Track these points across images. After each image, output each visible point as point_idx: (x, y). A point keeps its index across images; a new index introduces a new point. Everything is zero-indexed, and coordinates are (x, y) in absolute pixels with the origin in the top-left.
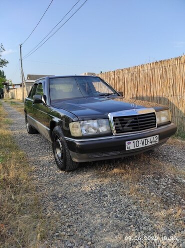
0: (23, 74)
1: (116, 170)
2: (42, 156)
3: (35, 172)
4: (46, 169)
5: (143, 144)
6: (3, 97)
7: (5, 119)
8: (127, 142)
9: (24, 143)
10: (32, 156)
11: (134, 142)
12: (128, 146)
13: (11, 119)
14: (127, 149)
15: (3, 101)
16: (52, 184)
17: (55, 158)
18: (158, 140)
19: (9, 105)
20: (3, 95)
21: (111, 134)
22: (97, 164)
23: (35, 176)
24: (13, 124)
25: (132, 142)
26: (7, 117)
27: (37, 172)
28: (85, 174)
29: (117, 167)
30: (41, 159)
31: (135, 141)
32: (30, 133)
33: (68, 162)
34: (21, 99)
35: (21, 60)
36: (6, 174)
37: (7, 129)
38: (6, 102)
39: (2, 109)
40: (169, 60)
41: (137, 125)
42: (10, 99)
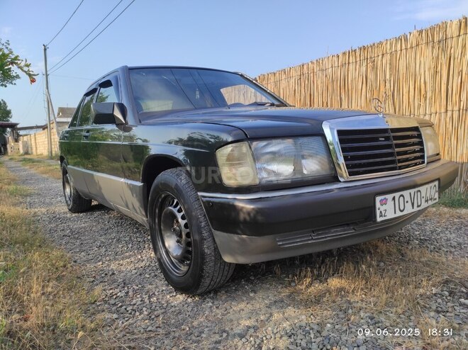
0: (49, 102)
1: (334, 282)
2: (115, 259)
3: (106, 302)
4: (135, 292)
5: (413, 204)
6: (5, 152)
7: (12, 187)
8: (378, 199)
9: (62, 234)
10: (88, 261)
11: (394, 199)
12: (382, 208)
13: (25, 187)
14: (379, 219)
15: (5, 158)
16: (167, 334)
17: (160, 260)
18: (437, 196)
19: (20, 164)
20: (6, 149)
21: (335, 179)
22: (277, 269)
23: (108, 316)
24: (30, 195)
25: (390, 197)
26: (16, 184)
27: (112, 302)
28: (252, 299)
29: (336, 272)
30: (113, 266)
31: (397, 195)
32: (73, 210)
33: (209, 268)
34: (46, 153)
35: (47, 75)
36: (16, 316)
37: (15, 205)
38: (11, 159)
39: (3, 170)
40: (381, 43)
41: (391, 154)
42: (22, 155)
